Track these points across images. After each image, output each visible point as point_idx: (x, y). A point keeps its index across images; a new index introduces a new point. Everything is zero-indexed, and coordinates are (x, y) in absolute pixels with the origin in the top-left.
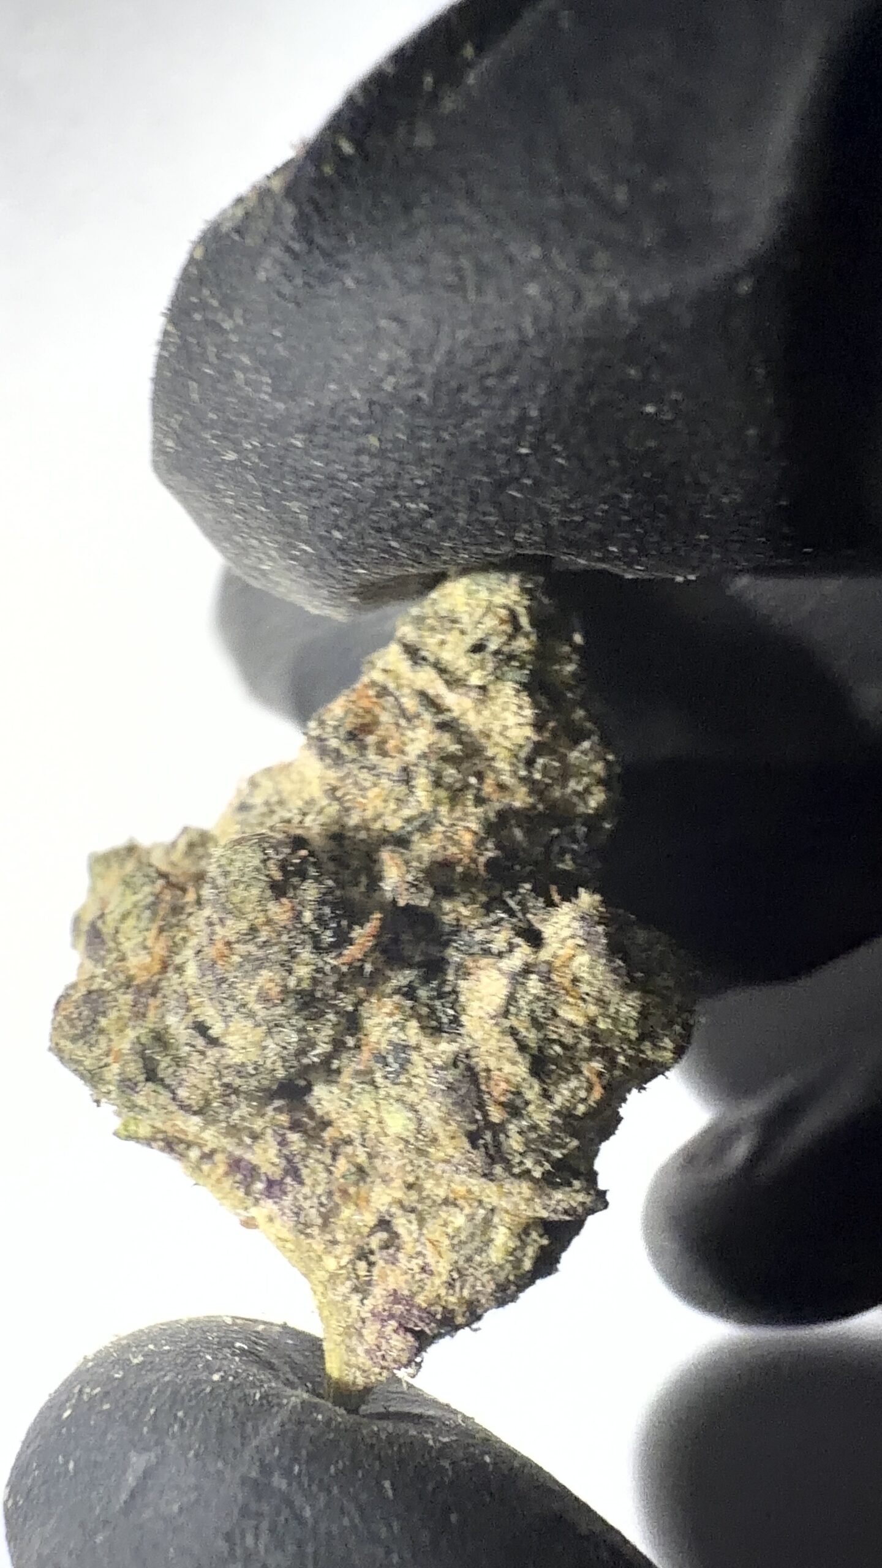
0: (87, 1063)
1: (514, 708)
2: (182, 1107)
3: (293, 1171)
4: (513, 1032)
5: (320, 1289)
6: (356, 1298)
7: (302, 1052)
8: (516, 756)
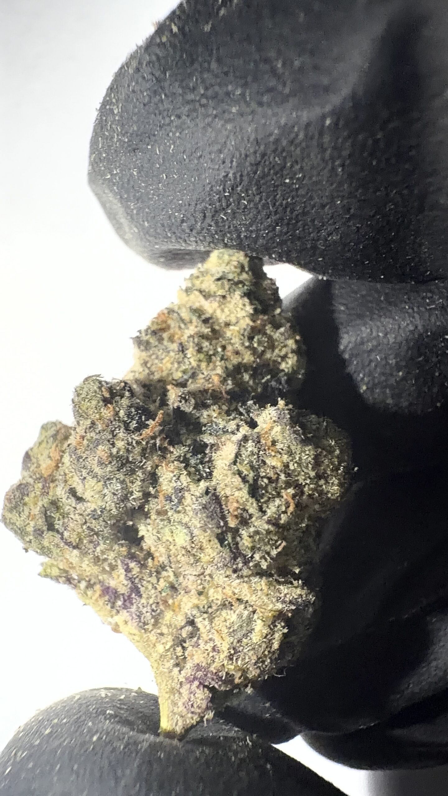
0: (18, 524)
1: (241, 306)
2: (66, 543)
3: (135, 590)
4: (240, 473)
5: (156, 665)
6: (176, 670)
7: (125, 498)
8: (243, 335)
